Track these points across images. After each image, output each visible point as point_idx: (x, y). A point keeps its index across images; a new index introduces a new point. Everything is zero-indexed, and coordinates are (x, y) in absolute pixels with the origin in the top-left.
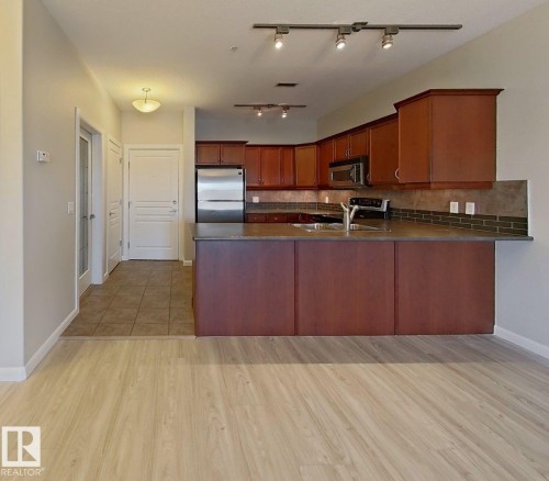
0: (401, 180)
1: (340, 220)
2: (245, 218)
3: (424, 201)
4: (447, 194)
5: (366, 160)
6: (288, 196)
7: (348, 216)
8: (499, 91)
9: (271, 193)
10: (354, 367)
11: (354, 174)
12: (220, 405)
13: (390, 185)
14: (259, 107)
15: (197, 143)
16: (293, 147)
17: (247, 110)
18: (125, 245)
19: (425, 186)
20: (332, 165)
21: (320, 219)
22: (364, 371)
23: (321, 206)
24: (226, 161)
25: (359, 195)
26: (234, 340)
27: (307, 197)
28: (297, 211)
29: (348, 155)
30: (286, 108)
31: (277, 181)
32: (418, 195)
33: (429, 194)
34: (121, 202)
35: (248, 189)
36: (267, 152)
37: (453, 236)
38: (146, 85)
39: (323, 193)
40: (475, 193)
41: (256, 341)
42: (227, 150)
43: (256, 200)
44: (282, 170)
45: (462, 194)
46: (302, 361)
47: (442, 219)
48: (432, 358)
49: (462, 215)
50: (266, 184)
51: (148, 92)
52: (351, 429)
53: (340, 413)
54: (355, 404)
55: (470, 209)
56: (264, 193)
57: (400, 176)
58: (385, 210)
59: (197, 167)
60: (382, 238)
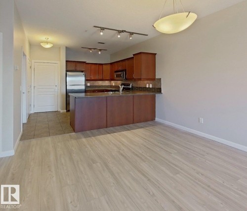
0: (135, 78)
1: (119, 91)
2: (86, 91)
3: (141, 84)
4: (146, 82)
5: (125, 70)
6: (100, 83)
7: (121, 89)
8: (156, 54)
9: (94, 82)
10: (123, 132)
11: (122, 75)
12: (88, 146)
13: (132, 79)
14: (91, 49)
15: (66, 61)
16: (102, 64)
17: (86, 49)
18: (32, 106)
19: (140, 79)
20: (116, 72)
21: (112, 91)
22: (125, 133)
23: (111, 86)
24: (78, 69)
25: (123, 82)
26: (88, 132)
27: (106, 83)
28: (103, 88)
29: (120, 68)
30: (100, 50)
31: (97, 78)
32: (139, 82)
33: (142, 82)
34: (31, 87)
35: (87, 80)
36: (93, 66)
37: (147, 93)
38: (46, 37)
39: (112, 82)
40: (152, 82)
41: (95, 131)
42: (78, 65)
43: (89, 85)
44: (98, 73)
45: (149, 82)
46: (109, 134)
47: (145, 89)
48: (141, 127)
49: (149, 88)
50: (93, 78)
51: (48, 40)
52: (123, 144)
53: (120, 142)
54: (123, 140)
55: (151, 86)
56: (92, 82)
57: (135, 76)
58: (131, 87)
59: (67, 71)
60: (130, 95)
